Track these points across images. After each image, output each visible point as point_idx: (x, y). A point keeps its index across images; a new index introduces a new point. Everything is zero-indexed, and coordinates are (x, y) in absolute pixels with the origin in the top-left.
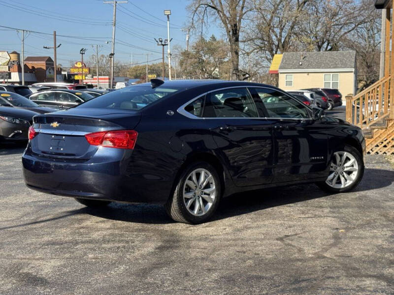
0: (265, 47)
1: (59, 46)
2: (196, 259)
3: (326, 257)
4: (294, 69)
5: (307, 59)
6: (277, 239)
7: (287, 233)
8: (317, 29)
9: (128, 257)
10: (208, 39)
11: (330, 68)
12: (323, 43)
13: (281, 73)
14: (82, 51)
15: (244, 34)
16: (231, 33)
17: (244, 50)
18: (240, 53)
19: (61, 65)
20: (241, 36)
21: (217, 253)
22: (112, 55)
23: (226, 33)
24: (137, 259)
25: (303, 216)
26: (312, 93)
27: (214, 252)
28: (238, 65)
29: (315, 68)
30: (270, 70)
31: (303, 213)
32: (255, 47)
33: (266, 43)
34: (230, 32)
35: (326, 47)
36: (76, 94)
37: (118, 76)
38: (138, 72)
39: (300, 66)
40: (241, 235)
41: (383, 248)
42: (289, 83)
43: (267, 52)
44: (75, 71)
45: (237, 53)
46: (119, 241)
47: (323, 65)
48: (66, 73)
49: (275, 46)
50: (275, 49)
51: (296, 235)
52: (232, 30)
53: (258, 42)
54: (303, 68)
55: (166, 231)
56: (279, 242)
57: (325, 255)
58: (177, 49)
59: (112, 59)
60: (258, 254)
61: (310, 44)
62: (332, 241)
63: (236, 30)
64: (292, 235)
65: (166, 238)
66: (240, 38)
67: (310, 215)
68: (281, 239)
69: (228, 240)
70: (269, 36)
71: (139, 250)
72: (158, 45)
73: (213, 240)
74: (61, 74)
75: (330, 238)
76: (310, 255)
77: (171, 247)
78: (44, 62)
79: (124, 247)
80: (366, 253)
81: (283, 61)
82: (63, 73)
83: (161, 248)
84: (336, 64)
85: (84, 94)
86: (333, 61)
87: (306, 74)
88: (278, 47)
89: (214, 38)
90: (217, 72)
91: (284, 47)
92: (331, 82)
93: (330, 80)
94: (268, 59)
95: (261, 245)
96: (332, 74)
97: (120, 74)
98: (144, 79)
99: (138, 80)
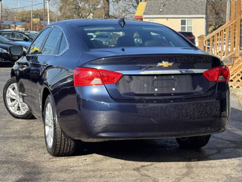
5: (166, 6)
6: (134, 170)
11: (185, 14)
13: (145, 18)
28: (109, 11)
29: (173, 14)
30: (136, 15)
37: (7, 20)
38: (24, 16)
39: (161, 13)
40: (100, 165)
41: (231, 177)
45: (108, 1)
47: (180, 12)
54: (163, 14)
55: (29, 163)
56: (135, 172)
62: (185, 171)
65: (28, 170)
69: (87, 171)
73: (73, 171)
81: (146, 8)
84: (190, 11)
86: (188, 9)
87: (166, 19)
90: (91, 17)
92: (186, 26)
93: (185, 24)
94: (134, 6)
95: (118, 176)
96: (186, 19)
97: (9, 18)
98: (29, 22)
99: (24, 23)
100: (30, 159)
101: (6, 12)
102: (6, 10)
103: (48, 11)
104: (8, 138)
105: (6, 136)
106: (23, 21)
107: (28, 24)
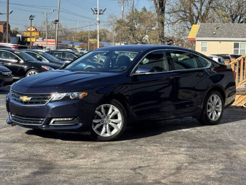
0: (186, 18)
1: (11, 13)
2: (59, 181)
3: (162, 183)
4: (209, 37)
5: (220, 29)
6: (131, 169)
7: (142, 165)
8: (232, 5)
9: (6, 178)
10: (140, 10)
11: (239, 37)
12: (236, 16)
13: (197, 40)
14: (31, 18)
15: (170, 7)
16: (158, 6)
17: (169, 20)
18: (165, 23)
19: (17, 29)
20: (167, 8)
21: (78, 178)
22: (57, 21)
23: (154, 6)
24: (12, 180)
25: (162, 153)
26: (220, 57)
27: (76, 177)
28: (163, 32)
29: (226, 37)
30: (189, 37)
31: (163, 151)
32: (179, 18)
33: (188, 15)
34: (157, 4)
35: (238, 19)
36: (15, 52)
37: (66, 39)
39: (214, 36)
40: (104, 165)
41: (210, 177)
42: (204, 49)
43: (188, 22)
44: (28, 34)
45: (163, 23)
46: (5, 168)
47: (233, 35)
48: (20, 36)
49: (196, 17)
50: (195, 20)
51: (148, 166)
52: (159, 3)
53: (181, 14)
55: (47, 161)
56: (132, 171)
57: (162, 181)
58: (112, 18)
59: (57, 25)
60: (110, 179)
61: (224, 17)
62: (173, 171)
63: (162, 3)
64: (144, 167)
66: (166, 10)
67: (167, 153)
68: (135, 169)
69: (92, 169)
70: (190, 9)
71: (17, 174)
72: (94, 14)
73: (80, 168)
74: (16, 36)
75: (173, 169)
76: (150, 181)
77: (44, 173)
78: (2, 26)
79: (6, 172)
80: (194, 181)
81: (199, 30)
82: (18, 35)
83: (35, 174)
84: (244, 35)
85: (21, 53)
86: (241, 32)
87: (219, 42)
88: (198, 18)
89: (145, 9)
90: (146, 39)
91: (203, 18)
92: (239, 49)
93: (238, 48)
94: (189, 28)
95: (116, 173)
96: (240, 43)
97: (68, 38)
98: (86, 42)
99: (82, 43)
100: (48, 159)
101: (65, 32)
102: (65, 30)
103: (98, 32)
104: (36, 143)
105: (34, 141)
106: (81, 41)
107: (85, 45)
